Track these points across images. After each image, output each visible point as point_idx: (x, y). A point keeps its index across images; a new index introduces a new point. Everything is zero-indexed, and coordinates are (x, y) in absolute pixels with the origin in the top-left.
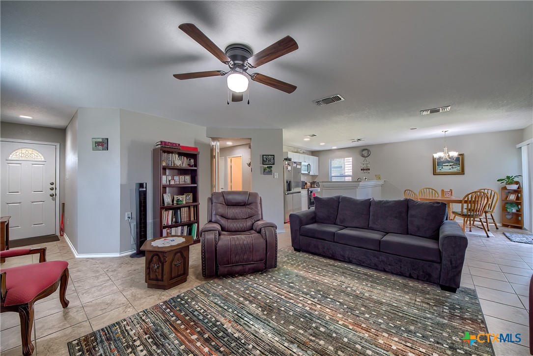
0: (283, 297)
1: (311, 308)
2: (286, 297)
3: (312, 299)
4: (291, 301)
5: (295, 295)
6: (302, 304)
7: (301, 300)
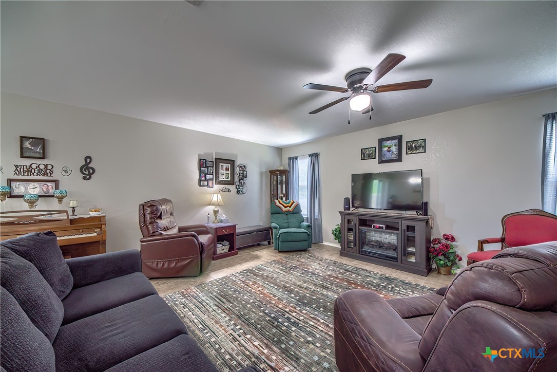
0: (322, 321)
1: (295, 308)
2: (319, 321)
3: (290, 316)
4: (312, 316)
5: (307, 323)
6: (303, 313)
7: (302, 316)
